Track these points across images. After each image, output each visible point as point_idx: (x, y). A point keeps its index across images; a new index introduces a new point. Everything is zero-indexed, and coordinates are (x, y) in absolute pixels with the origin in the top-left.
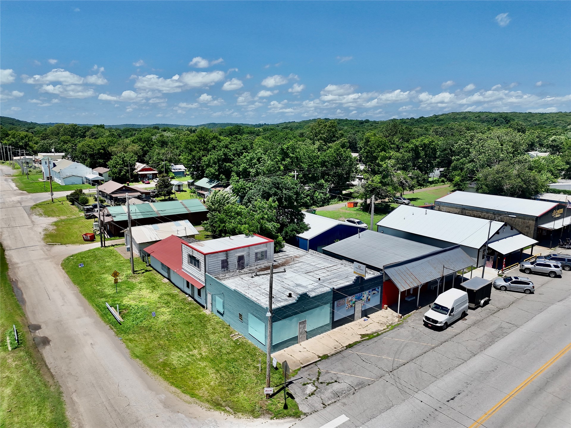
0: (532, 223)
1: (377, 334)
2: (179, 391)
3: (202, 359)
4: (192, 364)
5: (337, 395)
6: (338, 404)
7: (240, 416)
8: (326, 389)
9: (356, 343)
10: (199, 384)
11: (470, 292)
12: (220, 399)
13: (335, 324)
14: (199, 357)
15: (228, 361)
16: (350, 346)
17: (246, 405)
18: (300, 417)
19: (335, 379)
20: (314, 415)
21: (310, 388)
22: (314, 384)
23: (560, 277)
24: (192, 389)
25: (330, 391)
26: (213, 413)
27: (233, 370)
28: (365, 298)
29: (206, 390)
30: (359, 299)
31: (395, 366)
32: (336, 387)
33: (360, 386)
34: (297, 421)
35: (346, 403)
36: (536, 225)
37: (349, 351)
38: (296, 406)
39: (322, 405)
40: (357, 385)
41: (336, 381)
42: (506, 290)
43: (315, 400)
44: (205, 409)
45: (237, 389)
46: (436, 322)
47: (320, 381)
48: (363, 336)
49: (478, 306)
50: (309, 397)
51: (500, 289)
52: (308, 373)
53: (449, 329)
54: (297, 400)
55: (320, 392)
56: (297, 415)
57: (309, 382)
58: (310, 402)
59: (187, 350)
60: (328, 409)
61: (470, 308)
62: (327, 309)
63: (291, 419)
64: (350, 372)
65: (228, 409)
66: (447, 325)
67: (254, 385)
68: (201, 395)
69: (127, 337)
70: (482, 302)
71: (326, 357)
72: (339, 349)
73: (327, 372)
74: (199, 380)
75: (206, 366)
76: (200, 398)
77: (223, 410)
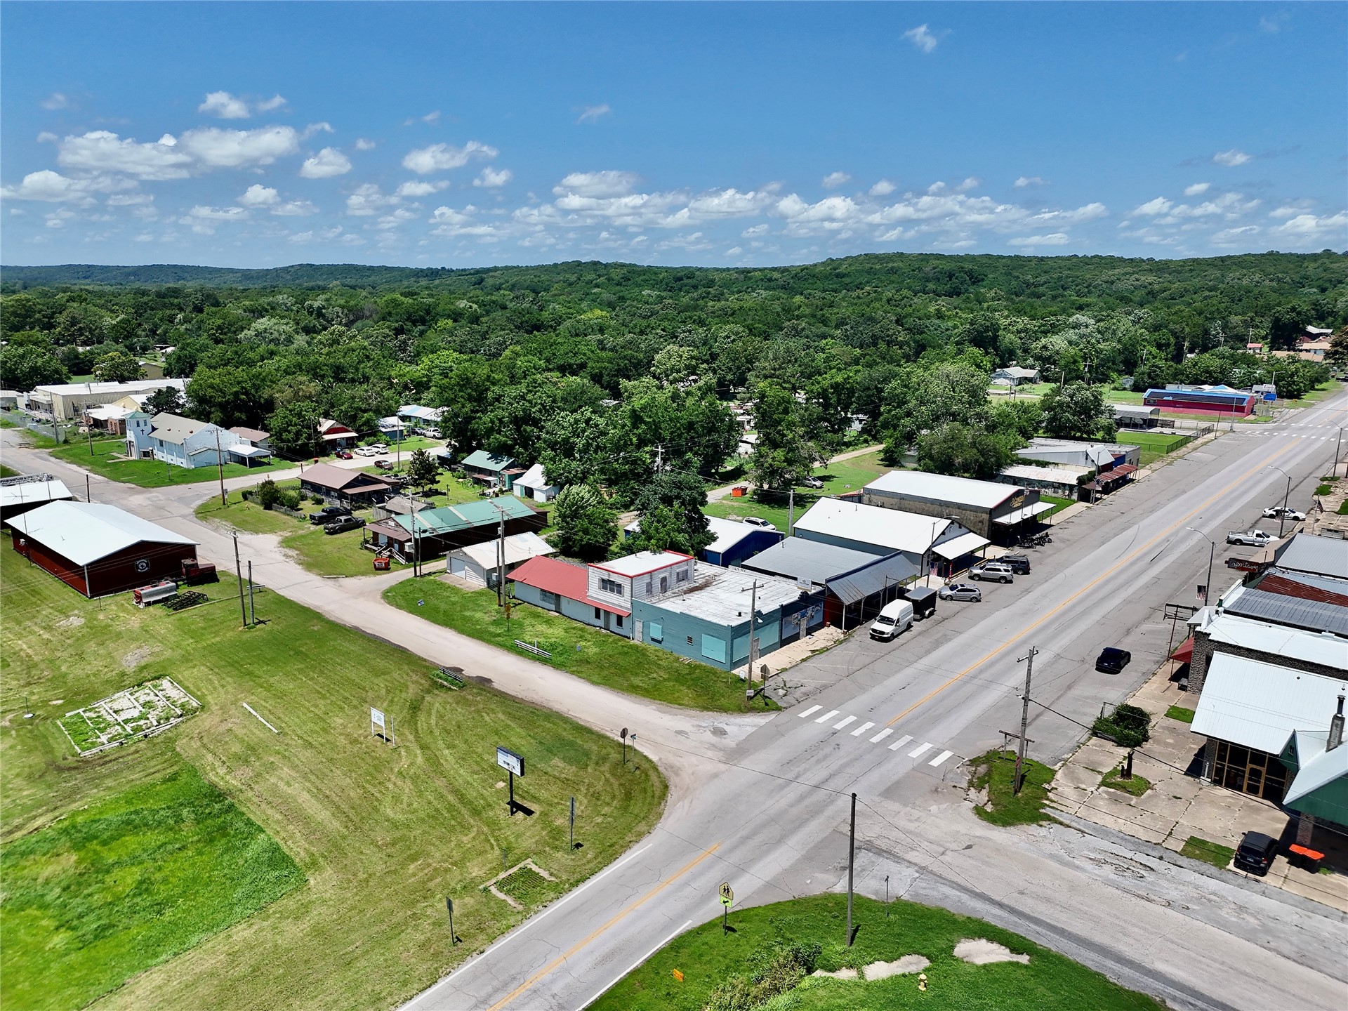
0: (986, 516)
1: (826, 650)
2: (664, 703)
3: (666, 680)
4: (659, 684)
5: (805, 694)
6: (810, 699)
7: (732, 713)
8: (795, 691)
9: (809, 658)
10: (679, 697)
11: (914, 602)
12: (705, 705)
13: (784, 642)
14: (661, 679)
15: (693, 680)
16: (803, 660)
17: (732, 707)
18: (782, 709)
19: (800, 684)
20: (792, 708)
21: (782, 692)
22: (783, 689)
23: (1011, 582)
24: (676, 701)
25: (799, 692)
26: (706, 713)
27: (702, 685)
28: (809, 615)
29: (688, 700)
30: (803, 616)
31: (850, 672)
32: (803, 689)
33: (824, 688)
34: (780, 712)
35: (817, 698)
36: (990, 520)
37: (805, 664)
38: (775, 704)
39: (796, 701)
40: (822, 687)
41: (802, 686)
42: (952, 600)
43: (789, 699)
44: (699, 712)
45: (716, 697)
46: (883, 633)
47: (788, 686)
48: (813, 651)
49: (923, 617)
50: (783, 697)
51: (945, 599)
52: (774, 682)
53: (896, 640)
54: (775, 700)
55: (791, 693)
56: (778, 709)
57: (778, 688)
58: (786, 700)
59: (644, 675)
60: (803, 703)
61: (915, 620)
62: (775, 627)
63: (776, 711)
64: (811, 678)
65: (717, 710)
66: (893, 636)
68: (687, 704)
69: (571, 670)
70: (927, 612)
71: (785, 670)
72: (794, 663)
73: (791, 680)
74: (676, 695)
75: (674, 685)
76: (687, 706)
77: (714, 711)
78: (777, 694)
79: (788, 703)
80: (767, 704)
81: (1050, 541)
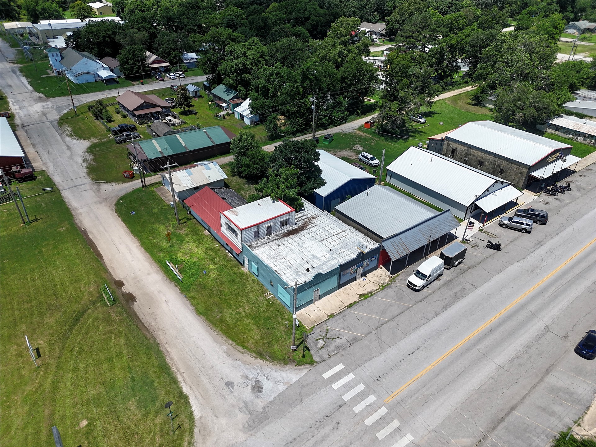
0: (525, 170)
1: (371, 295)
2: (234, 344)
3: (247, 316)
4: (240, 320)
5: (338, 348)
6: (339, 355)
7: (276, 363)
8: (331, 344)
9: (355, 303)
10: (247, 338)
12: (262, 350)
13: (342, 285)
14: (244, 314)
15: (265, 319)
16: (350, 306)
17: (279, 354)
18: (313, 364)
19: (338, 335)
20: (323, 364)
21: (321, 343)
22: (323, 340)
23: (529, 232)
24: (243, 342)
25: (334, 345)
26: (258, 361)
27: (269, 326)
28: (364, 265)
29: (252, 343)
30: (359, 266)
31: (380, 323)
32: (338, 342)
33: (354, 341)
34: (312, 368)
35: (344, 354)
36: (528, 174)
37: (350, 310)
38: (311, 357)
39: (328, 356)
40: (352, 340)
41: (338, 337)
43: (324, 352)
44: (253, 358)
45: (272, 343)
46: (416, 286)
47: (328, 337)
48: (361, 296)
49: (453, 266)
50: (319, 350)
52: (319, 330)
53: (424, 290)
54: (312, 352)
55: (327, 346)
56: (312, 363)
57: (320, 338)
58: (320, 353)
59: (234, 307)
60: (332, 359)
63: (308, 366)
64: (348, 329)
65: (268, 358)
66: (423, 288)
67: (284, 340)
68: (249, 347)
69: (190, 295)
70: (457, 263)
71: (331, 316)
72: (342, 309)
73: (333, 330)
74: (247, 335)
75: (250, 323)
76: (249, 349)
77: (265, 359)
78: (316, 345)
79: (321, 357)
80: (304, 356)
81: (570, 190)
